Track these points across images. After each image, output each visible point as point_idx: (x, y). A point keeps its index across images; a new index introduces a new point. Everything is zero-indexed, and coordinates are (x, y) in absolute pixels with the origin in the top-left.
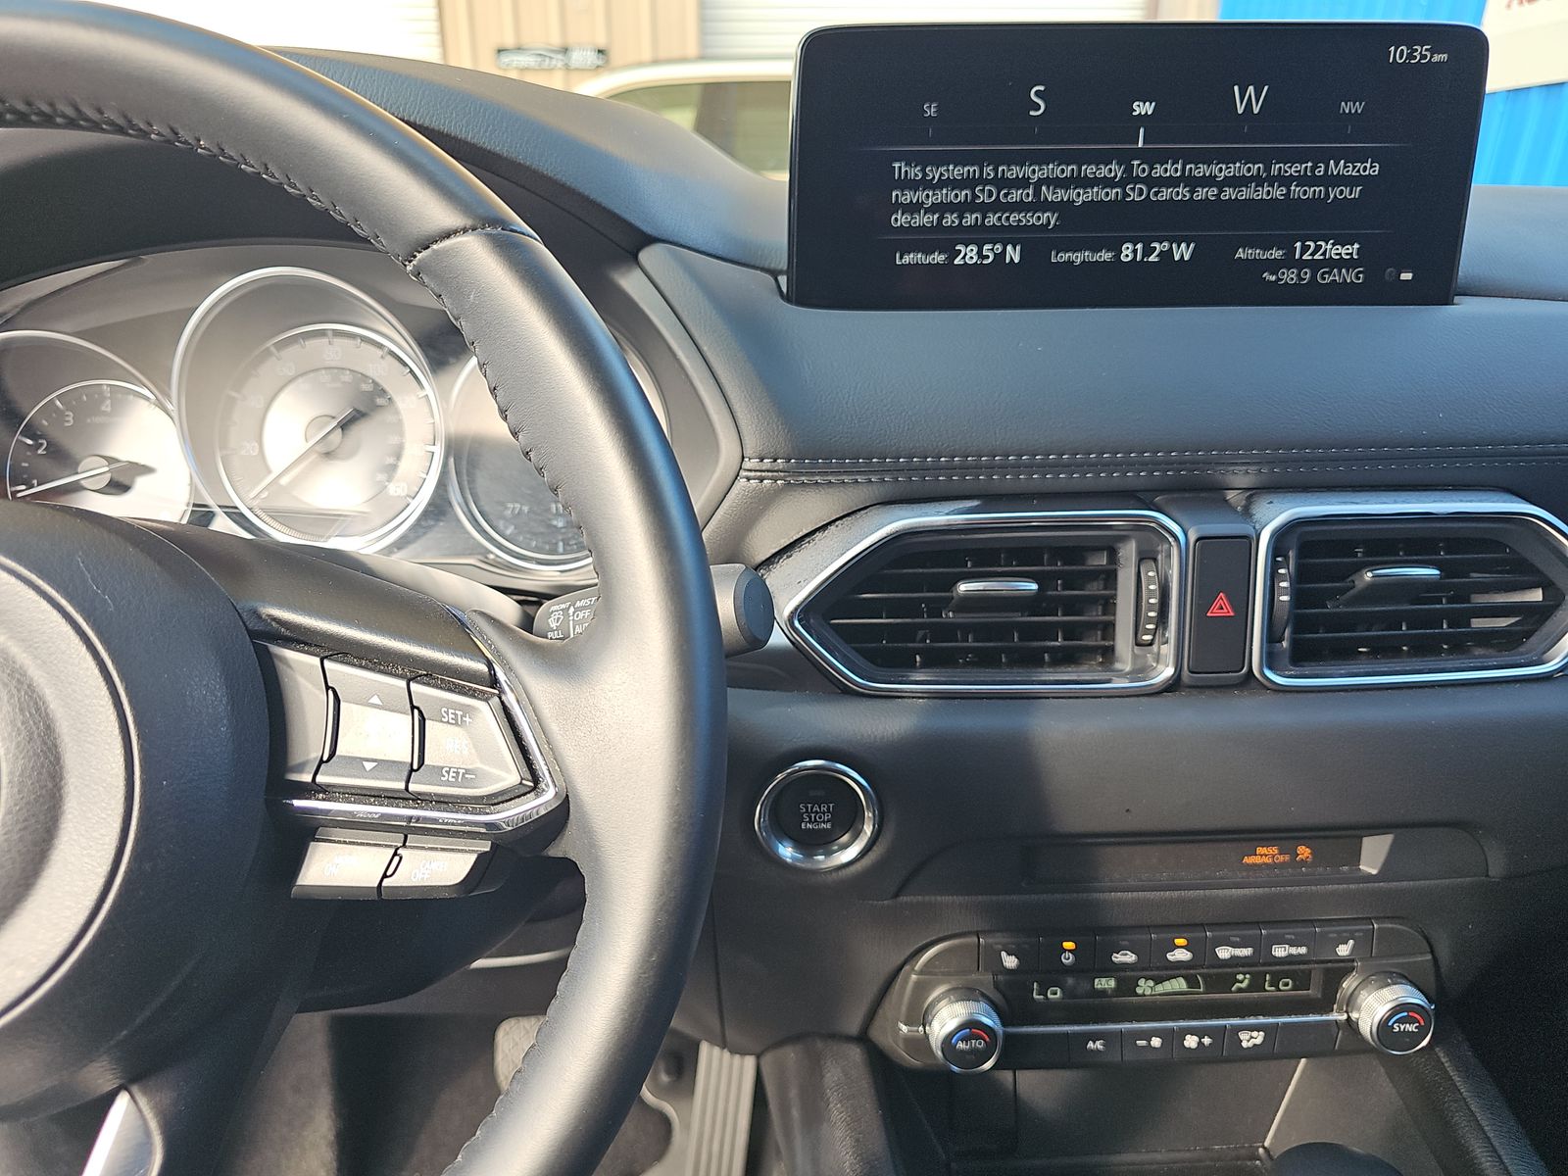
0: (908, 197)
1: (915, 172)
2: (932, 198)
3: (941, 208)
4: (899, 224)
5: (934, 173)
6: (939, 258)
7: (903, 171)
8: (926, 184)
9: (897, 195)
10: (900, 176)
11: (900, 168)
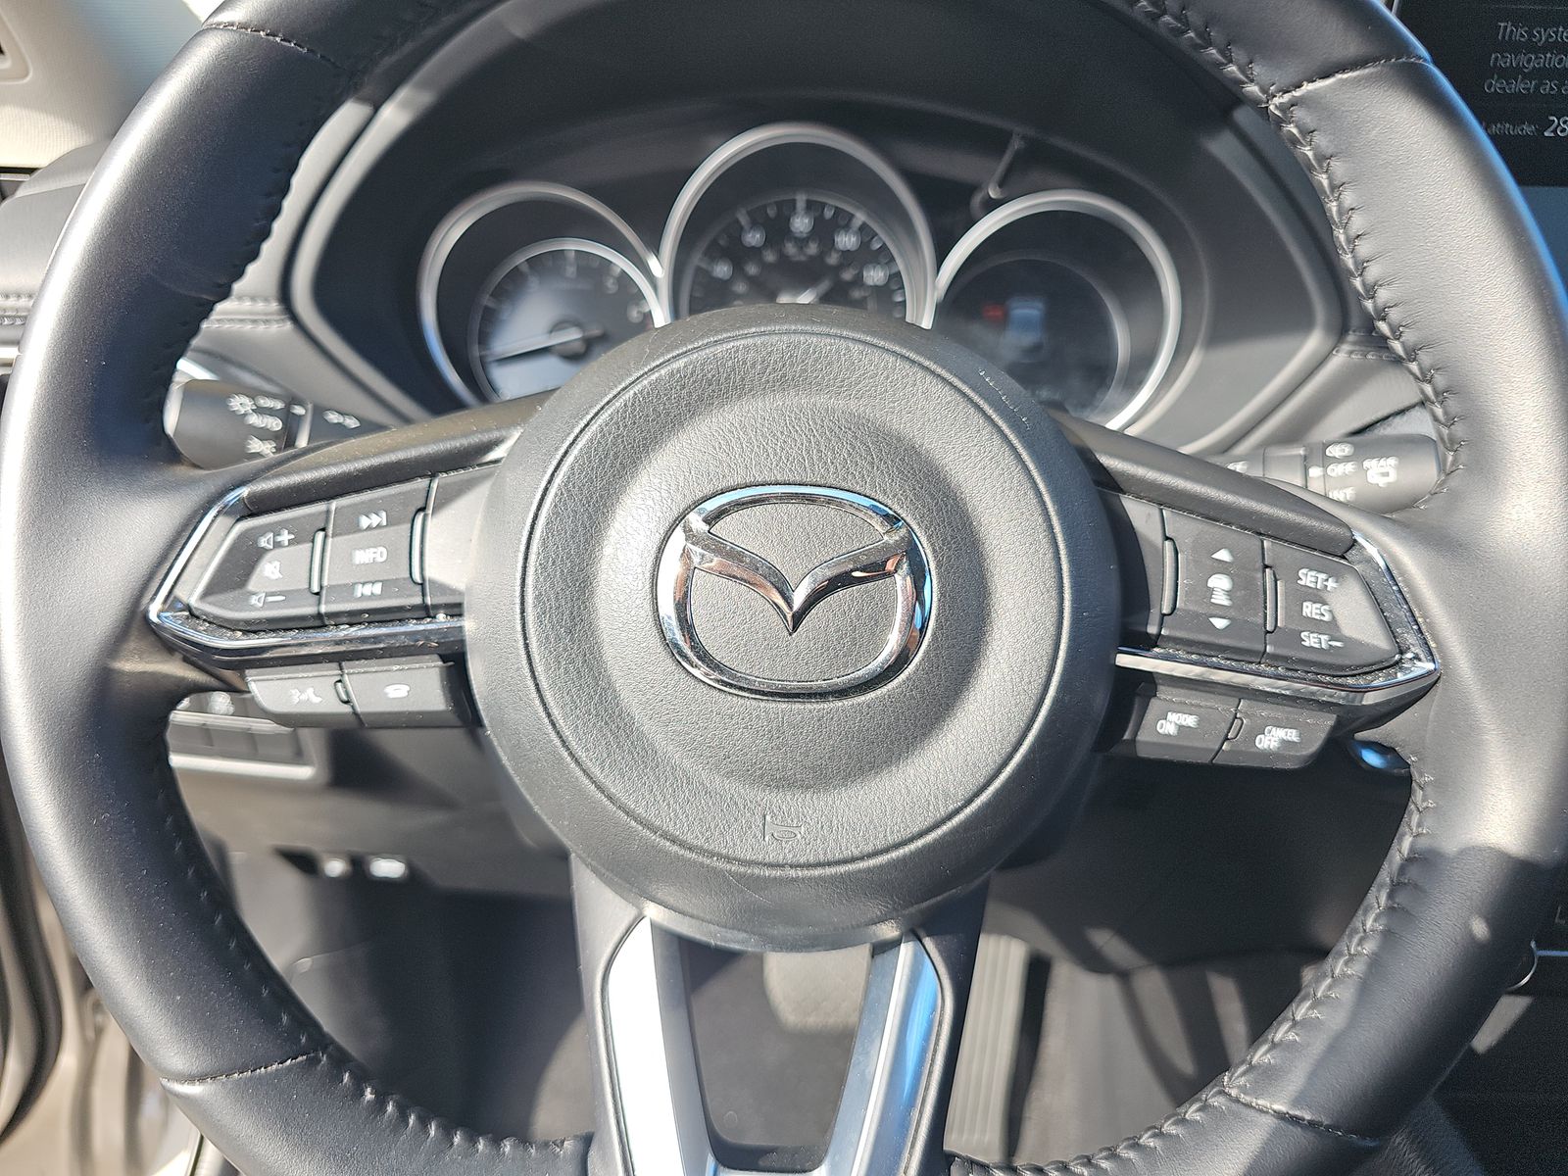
0: (1509, 60)
1: (1520, 34)
2: (1535, 62)
3: (1541, 74)
4: (1493, 90)
5: (1541, 36)
6: (1528, 129)
7: (1508, 30)
8: (1532, 48)
9: (1497, 58)
10: (1504, 37)
11: (1506, 28)
